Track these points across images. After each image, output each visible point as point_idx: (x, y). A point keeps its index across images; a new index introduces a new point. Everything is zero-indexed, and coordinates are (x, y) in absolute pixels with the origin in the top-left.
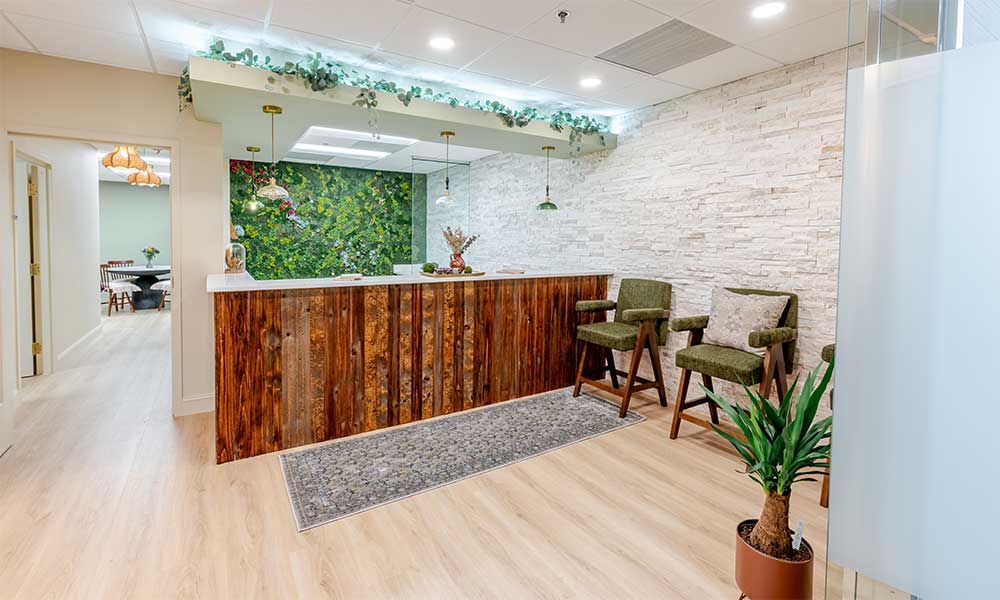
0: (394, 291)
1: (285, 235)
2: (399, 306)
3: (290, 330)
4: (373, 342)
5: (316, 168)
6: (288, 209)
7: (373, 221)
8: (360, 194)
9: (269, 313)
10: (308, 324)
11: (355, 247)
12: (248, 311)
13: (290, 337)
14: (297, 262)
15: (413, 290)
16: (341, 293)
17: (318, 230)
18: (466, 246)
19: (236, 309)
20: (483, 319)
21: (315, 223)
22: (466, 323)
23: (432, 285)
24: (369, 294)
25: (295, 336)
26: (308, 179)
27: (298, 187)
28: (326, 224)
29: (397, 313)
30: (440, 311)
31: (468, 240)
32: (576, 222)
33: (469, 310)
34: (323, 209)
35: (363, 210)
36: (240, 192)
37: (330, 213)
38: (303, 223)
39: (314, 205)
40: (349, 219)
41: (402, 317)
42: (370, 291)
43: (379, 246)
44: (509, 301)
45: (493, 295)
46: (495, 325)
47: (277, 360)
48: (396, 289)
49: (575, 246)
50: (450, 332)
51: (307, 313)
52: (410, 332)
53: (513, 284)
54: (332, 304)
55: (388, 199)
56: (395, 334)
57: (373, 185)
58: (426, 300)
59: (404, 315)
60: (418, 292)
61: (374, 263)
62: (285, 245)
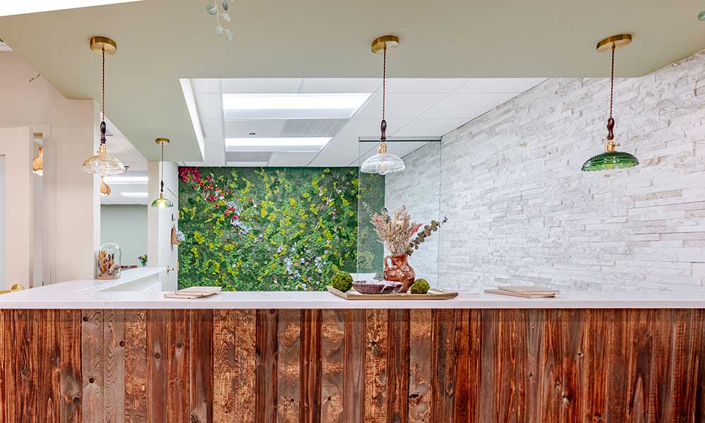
0: (266, 320)
1: (229, 241)
2: (276, 348)
3: (96, 375)
4: (228, 407)
5: (260, 171)
6: (232, 215)
7: (320, 224)
8: (305, 195)
9: (64, 344)
10: (121, 367)
11: (299, 253)
12: (35, 340)
13: (94, 385)
14: (240, 268)
15: (303, 319)
16: (173, 320)
17: (261, 236)
18: (417, 242)
19: (19, 336)
20: (453, 385)
21: (257, 228)
22: (412, 391)
23: (341, 315)
24: (221, 324)
25: (102, 384)
26: (252, 183)
27: (243, 192)
28: (269, 229)
29: (272, 361)
30: (356, 363)
31: (421, 229)
32: (678, 193)
33: (420, 365)
34: (266, 213)
35: (308, 212)
36: (190, 200)
37: (273, 217)
38: (246, 228)
39: (257, 209)
40: (294, 223)
41: (281, 368)
42: (224, 319)
43: (326, 252)
44: (514, 353)
45: (476, 340)
46: (481, 402)
47: (76, 418)
48: (270, 316)
49: (679, 243)
50: (379, 405)
51: (120, 348)
52: (297, 397)
53: (527, 320)
54: (160, 336)
55: (337, 199)
56: (269, 397)
57: (320, 184)
58: (331, 341)
59: (286, 363)
60: (313, 324)
61: (320, 271)
62: (229, 251)
